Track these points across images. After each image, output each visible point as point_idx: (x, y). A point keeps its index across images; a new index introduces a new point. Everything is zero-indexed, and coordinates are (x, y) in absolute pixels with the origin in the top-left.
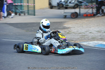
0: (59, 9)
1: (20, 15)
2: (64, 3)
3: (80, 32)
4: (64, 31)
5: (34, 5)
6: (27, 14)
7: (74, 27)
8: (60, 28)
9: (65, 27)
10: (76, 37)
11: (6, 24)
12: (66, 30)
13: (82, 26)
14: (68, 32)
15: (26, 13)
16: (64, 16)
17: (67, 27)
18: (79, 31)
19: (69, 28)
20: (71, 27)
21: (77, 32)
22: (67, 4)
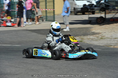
0: (76, 14)
2: (89, 7)
3: (115, 37)
4: (95, 36)
5: (54, 10)
9: (94, 32)
10: (113, 42)
11: (28, 31)
12: (97, 35)
13: (114, 32)
14: (100, 37)
15: (45, 19)
16: (89, 21)
17: (96, 32)
18: (113, 36)
19: (99, 33)
20: (101, 32)
21: (111, 38)
22: (92, 8)
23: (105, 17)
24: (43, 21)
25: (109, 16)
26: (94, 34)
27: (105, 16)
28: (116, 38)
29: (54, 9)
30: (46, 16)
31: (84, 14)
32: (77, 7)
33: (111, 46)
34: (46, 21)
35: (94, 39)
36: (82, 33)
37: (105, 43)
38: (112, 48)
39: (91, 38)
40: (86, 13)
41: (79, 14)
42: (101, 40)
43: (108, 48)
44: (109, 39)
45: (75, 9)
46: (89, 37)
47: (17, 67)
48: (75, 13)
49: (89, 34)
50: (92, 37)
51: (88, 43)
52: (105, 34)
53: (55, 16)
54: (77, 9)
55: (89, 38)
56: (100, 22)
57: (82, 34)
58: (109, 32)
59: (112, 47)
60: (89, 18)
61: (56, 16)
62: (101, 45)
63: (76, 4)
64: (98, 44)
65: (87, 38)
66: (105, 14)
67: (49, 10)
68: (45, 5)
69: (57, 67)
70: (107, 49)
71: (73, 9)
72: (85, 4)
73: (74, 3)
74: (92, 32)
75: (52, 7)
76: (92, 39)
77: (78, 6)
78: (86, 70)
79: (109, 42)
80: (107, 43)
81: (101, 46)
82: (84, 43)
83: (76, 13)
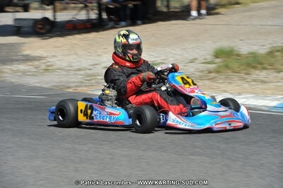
3: (77, 67)
4: (31, 65)
7: (54, 56)
8: (16, 58)
9: (28, 55)
12: (36, 63)
13: (76, 54)
14: (43, 67)
17: (33, 55)
18: (74, 65)
19: (40, 57)
20: (45, 55)
21: (69, 68)
26: (27, 59)
27: (54, 16)
28: (79, 70)
37: (54, 82)
39: (21, 70)
40: (7, 9)
42: (46, 73)
43: (61, 92)
44: (65, 71)
46: (15, 67)
49: (17, 60)
50: (22, 67)
51: (13, 83)
52: (55, 59)
55: (15, 69)
56: (43, 31)
58: (65, 55)
59: (70, 90)
60: (16, 20)
62: (45, 86)
64: (37, 85)
65: (11, 69)
66: (55, 11)
70: (59, 95)
74: (23, 56)
76: (24, 73)
79: (64, 79)
80: (60, 82)
81: (46, 89)
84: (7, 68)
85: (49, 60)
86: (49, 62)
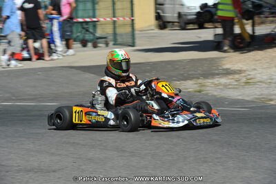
0: (183, 28)
1: (95, 46)
2: (214, 11)
4: (232, 79)
5: (133, 20)
6: (111, 44)
7: (255, 69)
8: (217, 72)
9: (229, 69)
12: (237, 76)
14: (244, 80)
15: (111, 41)
16: (215, 44)
17: (233, 68)
19: (240, 71)
20: (244, 68)
21: (270, 81)
23: (254, 33)
24: (107, 44)
25: (261, 30)
26: (228, 73)
27: (253, 30)
29: (132, 15)
30: (115, 34)
31: (201, 27)
32: (184, 11)
33: (271, 100)
34: (114, 44)
35: (229, 85)
36: (199, 71)
37: (255, 95)
38: (272, 105)
39: (223, 83)
40: (206, 25)
41: (191, 26)
42: (246, 86)
43: (263, 104)
44: (266, 83)
45: (180, 15)
46: (216, 80)
47: (53, 154)
48: (180, 26)
49: (218, 74)
50: (223, 80)
51: (215, 96)
52: (256, 72)
53: (136, 32)
54: (185, 15)
55: (217, 82)
56: (242, 45)
57: (199, 74)
58: (265, 68)
59: (272, 103)
60: (216, 35)
61: (139, 34)
62: (247, 99)
63: (182, 5)
64: (240, 98)
65: (213, 83)
66: (253, 26)
67: (121, 19)
68: (111, 8)
69: (147, 151)
70: (262, 107)
71: (176, 15)
72: (206, 4)
73: (178, 3)
74: (223, 69)
75: (129, 11)
76: (226, 86)
77: (188, 8)
78: (217, 158)
79: (266, 92)
80: (261, 95)
81: (248, 101)
82: (207, 94)
83: (183, 24)
84: (209, 82)
85: (248, 73)
86: (249, 75)
